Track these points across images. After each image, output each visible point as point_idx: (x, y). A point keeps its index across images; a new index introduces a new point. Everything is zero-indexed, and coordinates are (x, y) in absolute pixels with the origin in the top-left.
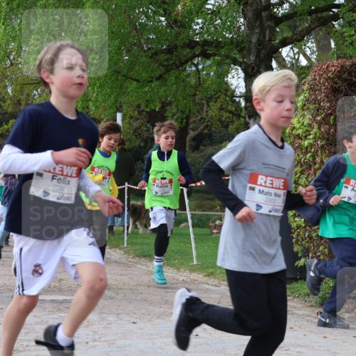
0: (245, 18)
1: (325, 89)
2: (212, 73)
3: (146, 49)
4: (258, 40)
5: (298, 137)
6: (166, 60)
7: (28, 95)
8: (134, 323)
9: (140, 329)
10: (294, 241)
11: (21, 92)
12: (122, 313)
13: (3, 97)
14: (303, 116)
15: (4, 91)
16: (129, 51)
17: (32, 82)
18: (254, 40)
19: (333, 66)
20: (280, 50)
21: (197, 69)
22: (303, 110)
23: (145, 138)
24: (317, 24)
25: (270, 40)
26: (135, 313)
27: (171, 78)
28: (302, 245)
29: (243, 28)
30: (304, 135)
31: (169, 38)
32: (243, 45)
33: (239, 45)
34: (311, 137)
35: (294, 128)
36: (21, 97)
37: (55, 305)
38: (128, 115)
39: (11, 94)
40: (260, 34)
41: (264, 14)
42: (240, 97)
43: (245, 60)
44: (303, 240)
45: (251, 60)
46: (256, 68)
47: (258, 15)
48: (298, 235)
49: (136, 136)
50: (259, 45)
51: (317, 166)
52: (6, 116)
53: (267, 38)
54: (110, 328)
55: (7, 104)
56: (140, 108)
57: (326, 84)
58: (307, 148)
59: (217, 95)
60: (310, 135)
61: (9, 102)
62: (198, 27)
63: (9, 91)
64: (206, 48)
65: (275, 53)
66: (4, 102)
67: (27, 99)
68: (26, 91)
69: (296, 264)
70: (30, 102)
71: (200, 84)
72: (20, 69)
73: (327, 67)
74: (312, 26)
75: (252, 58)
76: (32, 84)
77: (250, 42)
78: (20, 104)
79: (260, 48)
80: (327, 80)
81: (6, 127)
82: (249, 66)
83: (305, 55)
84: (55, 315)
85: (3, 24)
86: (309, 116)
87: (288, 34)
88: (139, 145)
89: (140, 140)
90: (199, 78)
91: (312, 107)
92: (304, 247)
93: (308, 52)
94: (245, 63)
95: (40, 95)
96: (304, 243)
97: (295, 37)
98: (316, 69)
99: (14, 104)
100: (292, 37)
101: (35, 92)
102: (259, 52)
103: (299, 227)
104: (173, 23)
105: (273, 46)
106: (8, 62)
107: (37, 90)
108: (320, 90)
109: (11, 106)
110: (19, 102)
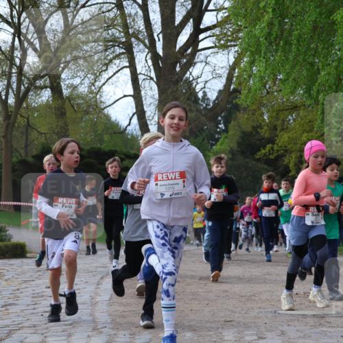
7: (283, 120)
13: (260, 124)
15: (261, 118)
17: (287, 108)
36: (276, 123)
39: (267, 121)
52: (263, 141)
55: (264, 130)
61: (266, 128)
63: (265, 117)
66: (262, 129)
68: (282, 116)
70: (285, 127)
72: (275, 96)
76: (287, 110)
78: (276, 130)
81: (263, 151)
85: (264, 58)
95: (294, 120)
101: (290, 117)
106: (265, 92)
107: (292, 116)
109: (268, 132)
110: (275, 128)
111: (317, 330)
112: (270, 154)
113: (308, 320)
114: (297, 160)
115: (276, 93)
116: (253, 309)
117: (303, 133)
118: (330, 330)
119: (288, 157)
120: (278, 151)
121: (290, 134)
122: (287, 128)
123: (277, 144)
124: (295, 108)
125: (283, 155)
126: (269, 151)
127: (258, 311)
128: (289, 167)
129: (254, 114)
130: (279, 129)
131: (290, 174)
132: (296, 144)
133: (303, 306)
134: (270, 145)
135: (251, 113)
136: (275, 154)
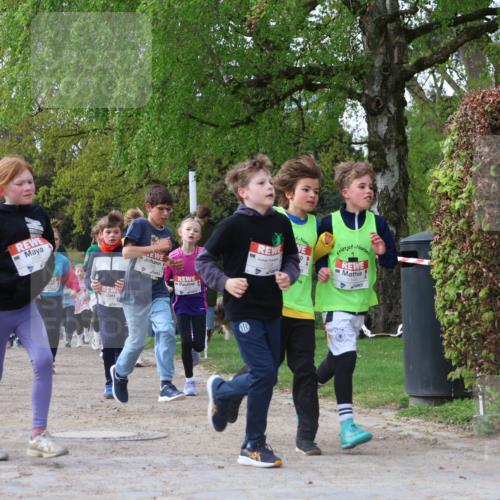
0: (364, 34)
1: (481, 128)
2: (320, 112)
3: (226, 81)
4: (384, 63)
5: (446, 196)
6: (256, 96)
7: (64, 151)
8: (220, 467)
9: (230, 476)
10: (445, 343)
11: (55, 147)
12: (204, 454)
13: (30, 156)
14: (452, 167)
15: (30, 147)
16: (203, 85)
17: (69, 133)
18: (378, 63)
19: (491, 95)
20: (416, 75)
21: (299, 106)
22: (451, 158)
23: (229, 205)
24: (465, 37)
25: (401, 62)
26: (221, 454)
27: (263, 121)
28: (456, 349)
29: (361, 47)
30: (454, 193)
31: (258, 65)
32: (362, 72)
33: (357, 71)
34: (464, 195)
35: (438, 184)
36: (54, 154)
37: (108, 445)
38: (204, 175)
39: (40, 151)
40: (386, 55)
41: (390, 26)
42: (361, 143)
43: (366, 92)
44: (457, 342)
45: (373, 92)
46: (381, 102)
47: (381, 28)
48: (450, 335)
49: (217, 203)
50: (386, 70)
51: (473, 237)
53: (396, 60)
54: (186, 475)
55: (35, 165)
56: (221, 163)
57: (483, 121)
58: (458, 212)
59: (329, 143)
60: (462, 192)
61: (37, 161)
62: (298, 48)
63: (38, 146)
64: (311, 77)
65: (408, 80)
67: (63, 157)
68: (61, 147)
69: (449, 376)
70: (67, 161)
71: (304, 128)
72: (51, 115)
73: (483, 97)
74: (459, 40)
75: (376, 88)
76: (69, 136)
77: (373, 66)
78: (54, 165)
79: (387, 73)
80: (483, 115)
82: (372, 100)
83: (450, 82)
84: (108, 460)
86: (459, 167)
87: (425, 53)
88: (221, 215)
89: (222, 209)
90: (303, 119)
91: (463, 153)
92: (460, 352)
93: (455, 77)
94: (367, 96)
95: (80, 151)
96: (459, 346)
97: (435, 56)
98: (467, 100)
99: (45, 164)
100: (431, 56)
101: (74, 147)
102: (385, 79)
103: (451, 323)
104: (264, 43)
105: (405, 71)
106: (35, 108)
107: (76, 144)
108: (474, 130)
109: (40, 168)
110: (52, 162)
111: (108, 461)
112: (44, 201)
113: (96, 446)
114: (85, 210)
115: (52, 112)
116: (14, 431)
117: (93, 171)
118: (127, 459)
119: (70, 205)
120: (56, 196)
121: (73, 172)
122: (70, 163)
123: (55, 187)
124: (81, 133)
125: (64, 203)
126: (44, 197)
127: (21, 434)
128: (72, 221)
129: (19, 141)
130: (57, 163)
131: (74, 231)
132: (82, 187)
133: (88, 426)
134: (45, 187)
135: (14, 139)
136: (52, 201)
